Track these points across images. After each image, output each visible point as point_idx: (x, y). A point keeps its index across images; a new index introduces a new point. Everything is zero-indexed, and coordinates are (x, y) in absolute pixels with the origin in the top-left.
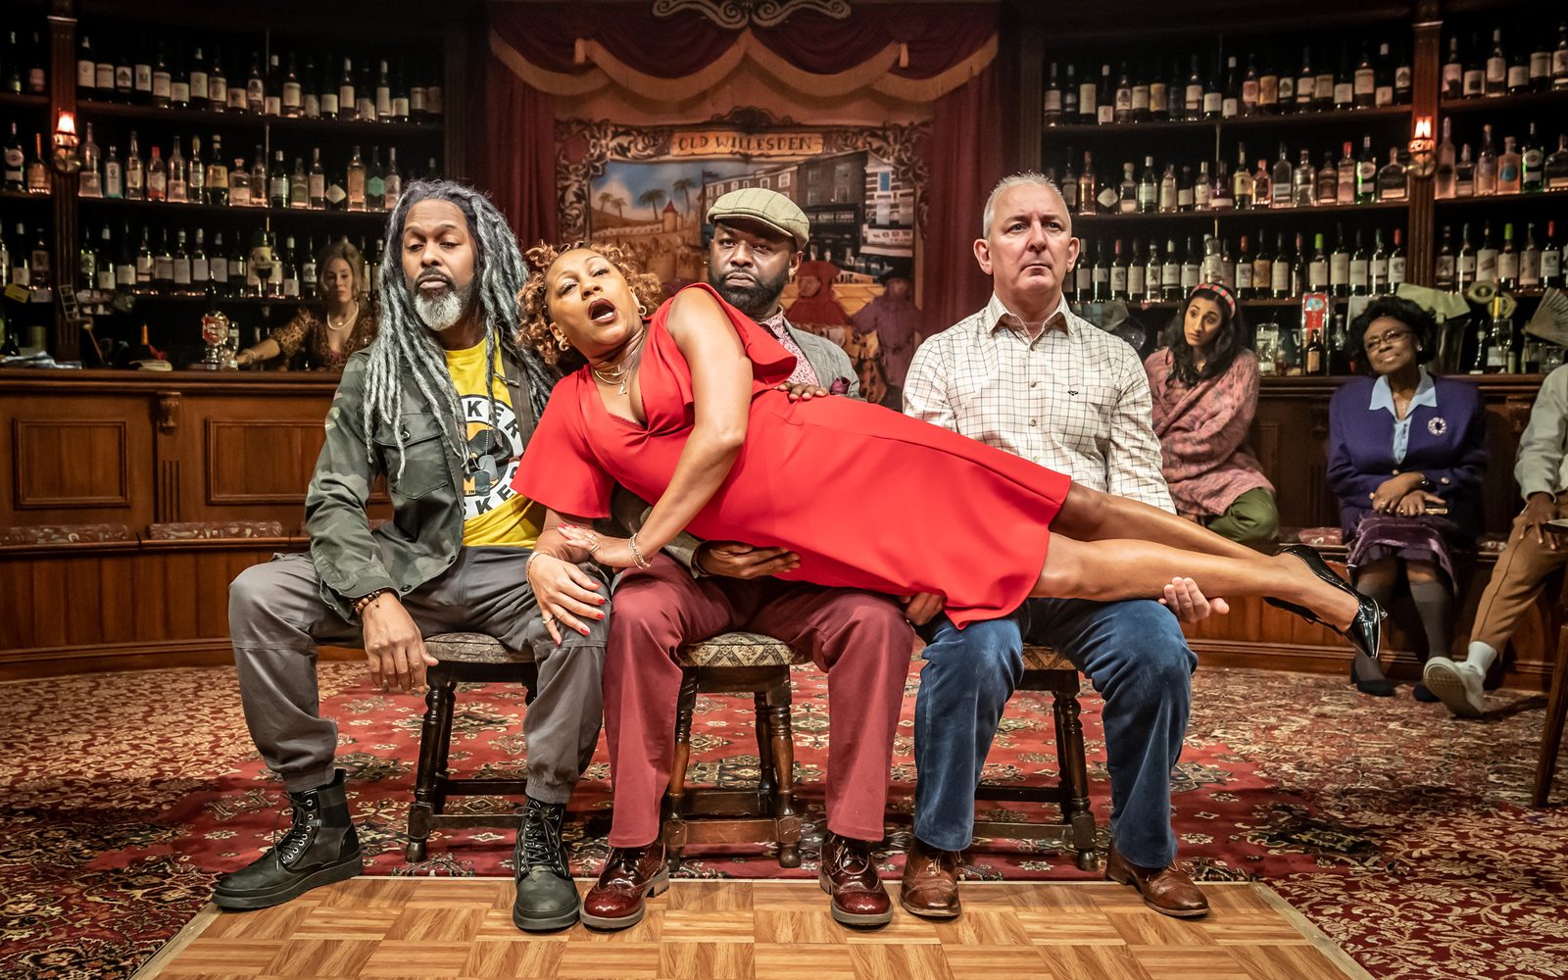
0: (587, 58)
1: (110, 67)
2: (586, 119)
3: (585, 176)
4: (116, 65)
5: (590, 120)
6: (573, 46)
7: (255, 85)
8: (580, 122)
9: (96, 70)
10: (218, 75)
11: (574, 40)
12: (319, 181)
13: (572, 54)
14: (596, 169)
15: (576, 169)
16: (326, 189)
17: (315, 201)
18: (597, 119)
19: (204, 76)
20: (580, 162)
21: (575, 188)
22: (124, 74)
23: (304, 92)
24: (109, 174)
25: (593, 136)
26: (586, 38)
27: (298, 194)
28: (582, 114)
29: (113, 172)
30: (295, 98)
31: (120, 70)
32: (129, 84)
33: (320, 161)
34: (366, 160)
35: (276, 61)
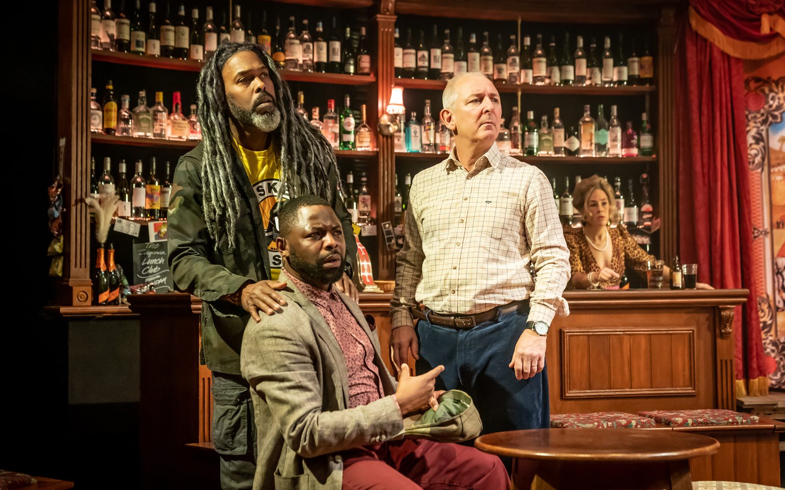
0: (771, 29)
1: (413, 51)
2: (765, 77)
3: (764, 122)
4: (418, 49)
5: (769, 78)
6: (759, 20)
7: (514, 61)
8: (758, 80)
9: (404, 54)
10: (486, 54)
11: (760, 15)
12: (561, 133)
13: (759, 27)
14: (775, 117)
15: (755, 117)
16: (565, 140)
17: (557, 150)
18: (775, 77)
19: (477, 55)
20: (758, 112)
21: (753, 132)
22: (423, 56)
23: (549, 65)
24: (413, 134)
25: (771, 91)
26: (770, 14)
27: (546, 144)
28: (762, 73)
29: (415, 133)
30: (542, 68)
31: (420, 54)
32: (426, 64)
33: (561, 118)
34: (594, 115)
35: (528, 41)
